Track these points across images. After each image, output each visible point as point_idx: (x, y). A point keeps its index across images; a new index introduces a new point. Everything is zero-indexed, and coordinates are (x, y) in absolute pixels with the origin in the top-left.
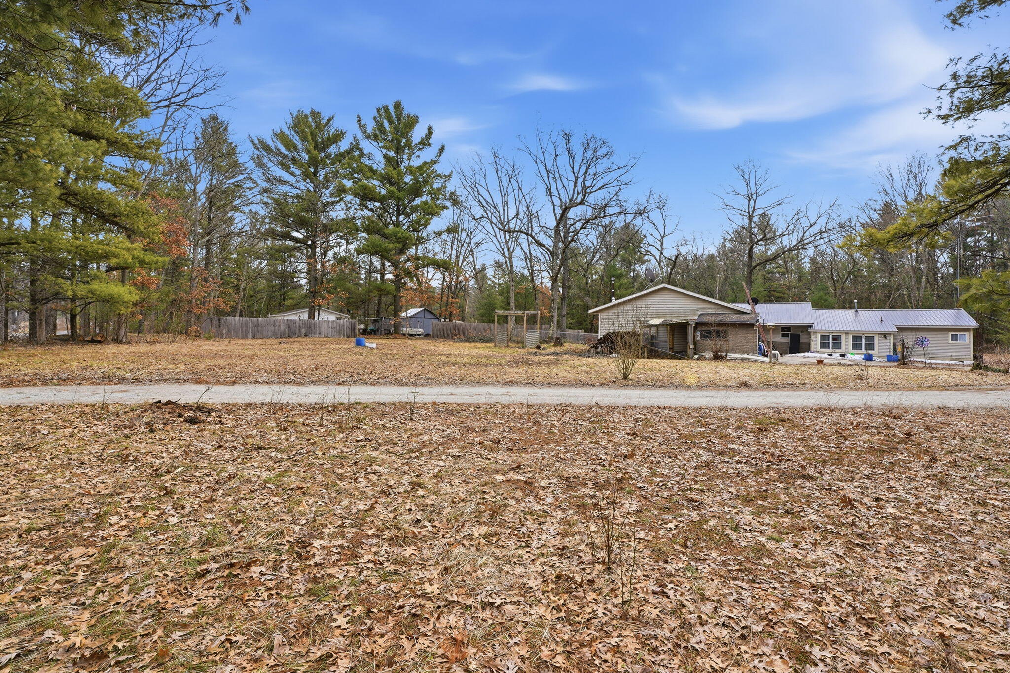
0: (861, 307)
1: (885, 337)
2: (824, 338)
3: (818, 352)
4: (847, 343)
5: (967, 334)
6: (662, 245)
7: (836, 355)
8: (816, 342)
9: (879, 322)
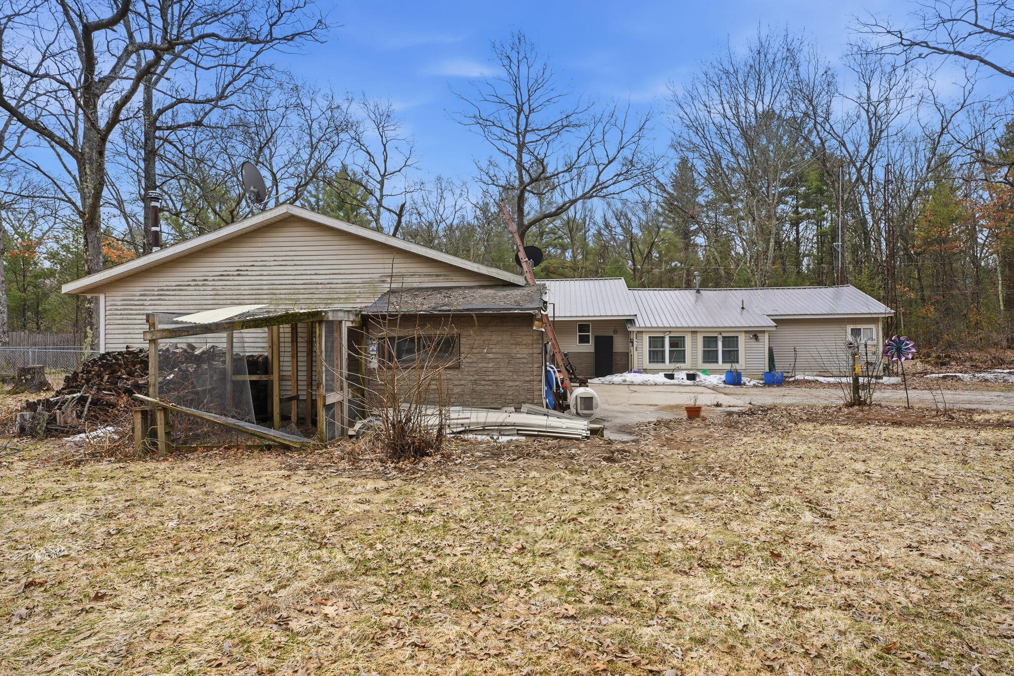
0: (704, 285)
1: (756, 337)
2: (656, 342)
3: (645, 371)
4: (694, 349)
5: (873, 326)
6: (381, 189)
7: (681, 376)
8: (641, 351)
9: (739, 310)
